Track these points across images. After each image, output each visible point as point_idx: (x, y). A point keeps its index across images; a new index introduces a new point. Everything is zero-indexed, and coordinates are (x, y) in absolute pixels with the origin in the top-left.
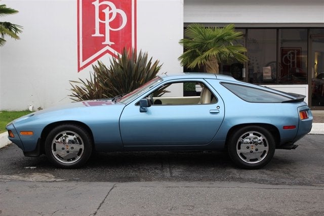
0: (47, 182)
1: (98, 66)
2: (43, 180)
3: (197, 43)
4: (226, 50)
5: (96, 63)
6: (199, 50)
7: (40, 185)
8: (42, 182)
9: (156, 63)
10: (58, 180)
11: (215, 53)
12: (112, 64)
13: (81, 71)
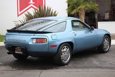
0: (8, 70)
1: (28, 14)
2: (7, 69)
3: (74, 2)
4: (89, 5)
5: (26, 13)
6: (76, 6)
7: (6, 72)
8: (6, 70)
9: (55, 12)
10: (14, 69)
11: (84, 7)
12: (34, 13)
13: (19, 17)
